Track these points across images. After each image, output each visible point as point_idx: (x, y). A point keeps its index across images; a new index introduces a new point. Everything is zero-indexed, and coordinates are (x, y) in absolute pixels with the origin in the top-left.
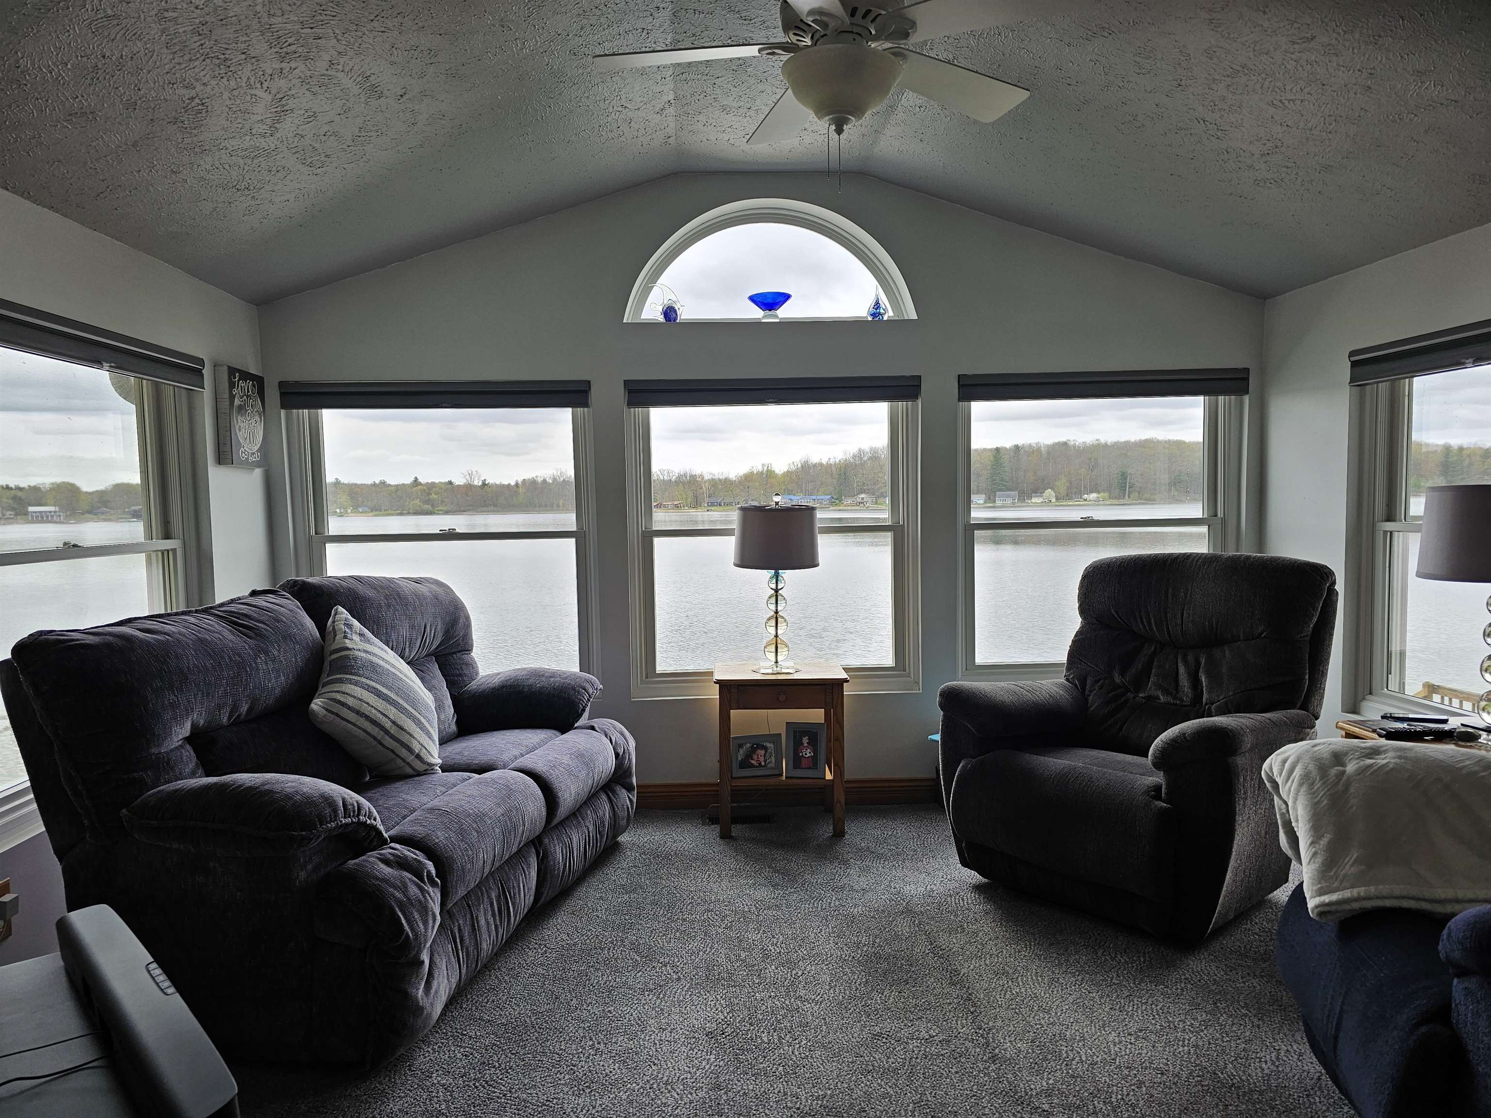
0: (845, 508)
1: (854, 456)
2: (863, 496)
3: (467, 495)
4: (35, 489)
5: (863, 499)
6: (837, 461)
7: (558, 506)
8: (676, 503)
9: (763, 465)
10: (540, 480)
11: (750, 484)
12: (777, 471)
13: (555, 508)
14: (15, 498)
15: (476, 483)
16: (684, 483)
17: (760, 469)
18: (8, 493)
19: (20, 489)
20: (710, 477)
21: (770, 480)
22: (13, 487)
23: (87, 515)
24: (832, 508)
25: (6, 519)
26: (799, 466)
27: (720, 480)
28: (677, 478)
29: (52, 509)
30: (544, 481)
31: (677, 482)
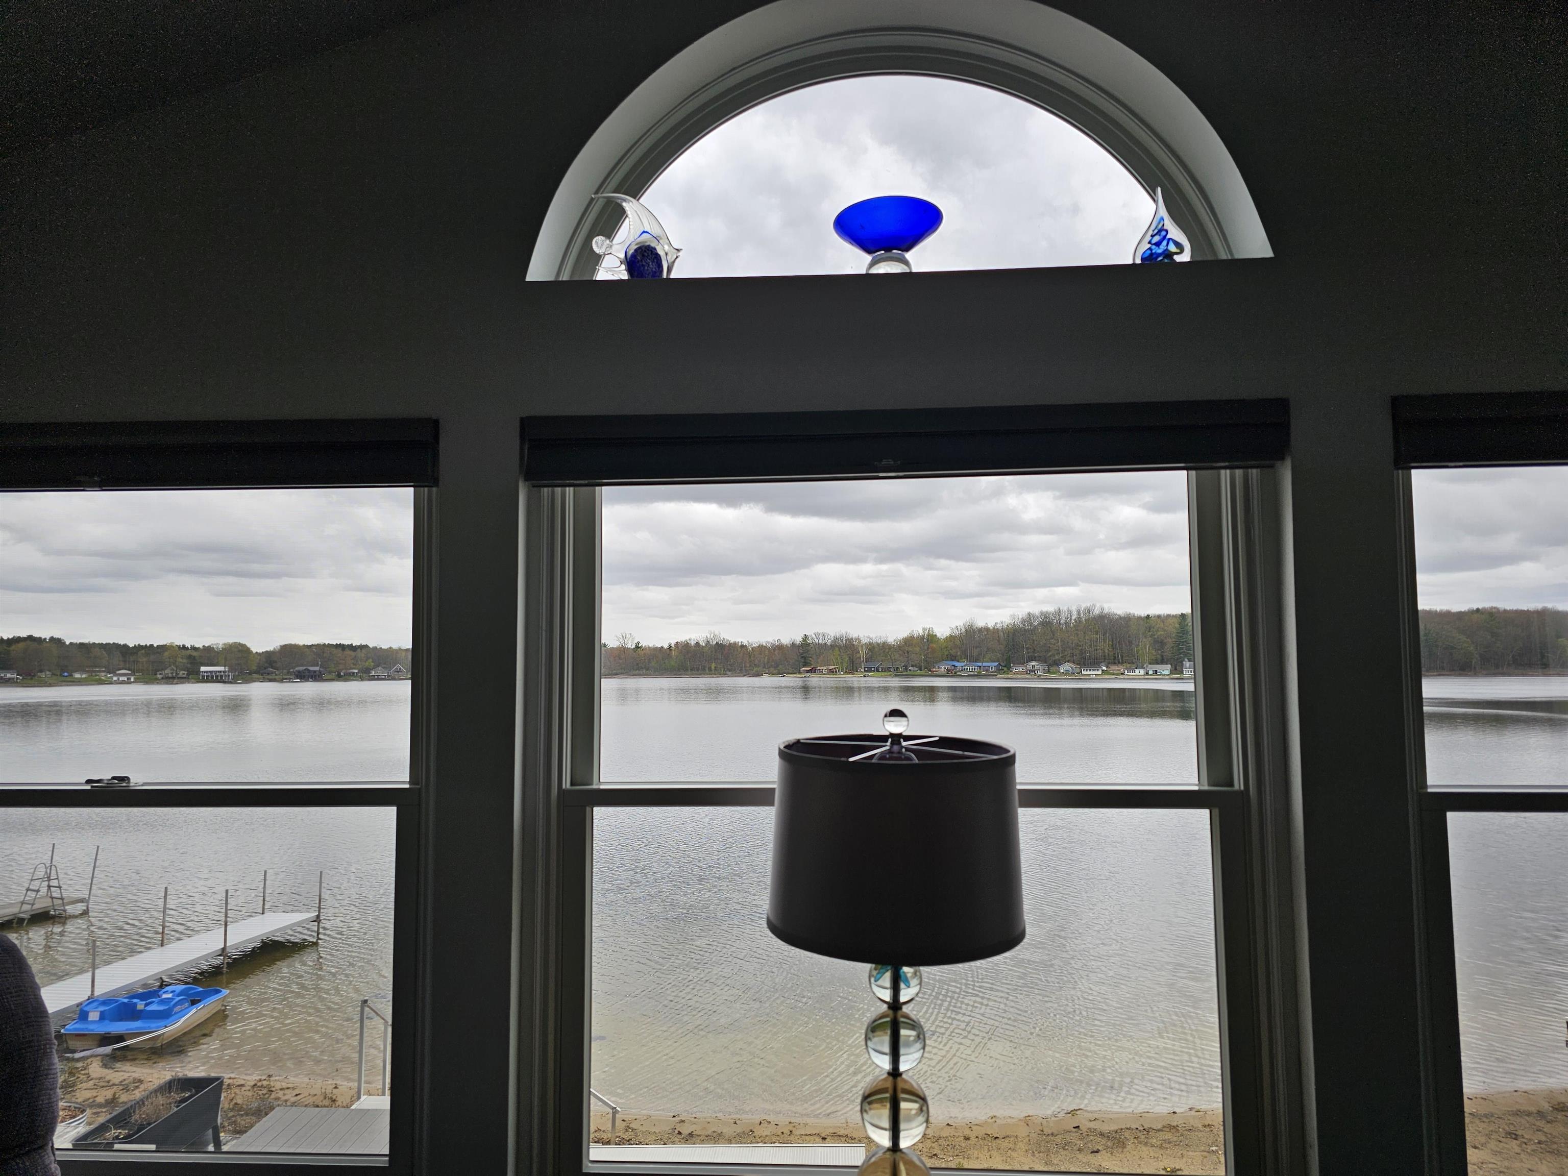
0: (1014, 676)
1: (1023, 621)
2: (1033, 663)
3: (620, 659)
4: (208, 649)
5: (1033, 666)
6: (1005, 626)
7: (710, 669)
8: (831, 667)
9: (924, 629)
10: (693, 643)
11: (910, 649)
12: (939, 635)
13: (707, 671)
14: (190, 657)
15: (629, 646)
16: (840, 647)
17: (921, 633)
18: (184, 652)
19: (194, 648)
20: (867, 641)
21: (931, 645)
22: (189, 647)
23: (255, 676)
24: (999, 676)
25: (178, 678)
26: (963, 630)
27: (878, 644)
28: (832, 641)
29: (222, 669)
30: (697, 643)
31: (833, 646)
